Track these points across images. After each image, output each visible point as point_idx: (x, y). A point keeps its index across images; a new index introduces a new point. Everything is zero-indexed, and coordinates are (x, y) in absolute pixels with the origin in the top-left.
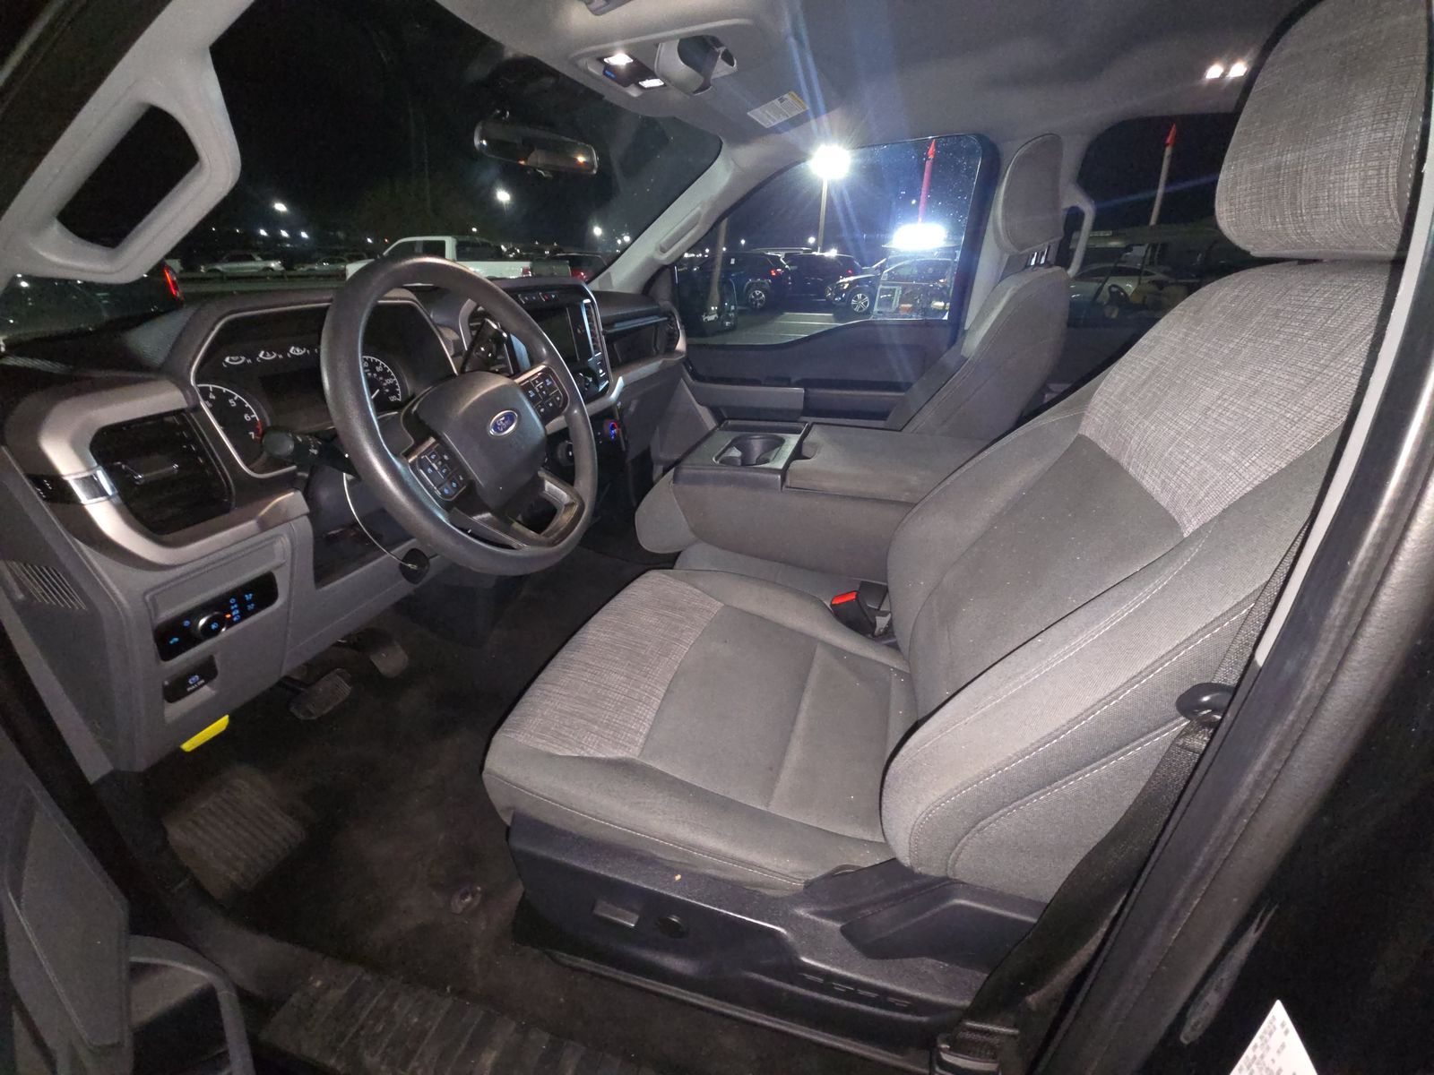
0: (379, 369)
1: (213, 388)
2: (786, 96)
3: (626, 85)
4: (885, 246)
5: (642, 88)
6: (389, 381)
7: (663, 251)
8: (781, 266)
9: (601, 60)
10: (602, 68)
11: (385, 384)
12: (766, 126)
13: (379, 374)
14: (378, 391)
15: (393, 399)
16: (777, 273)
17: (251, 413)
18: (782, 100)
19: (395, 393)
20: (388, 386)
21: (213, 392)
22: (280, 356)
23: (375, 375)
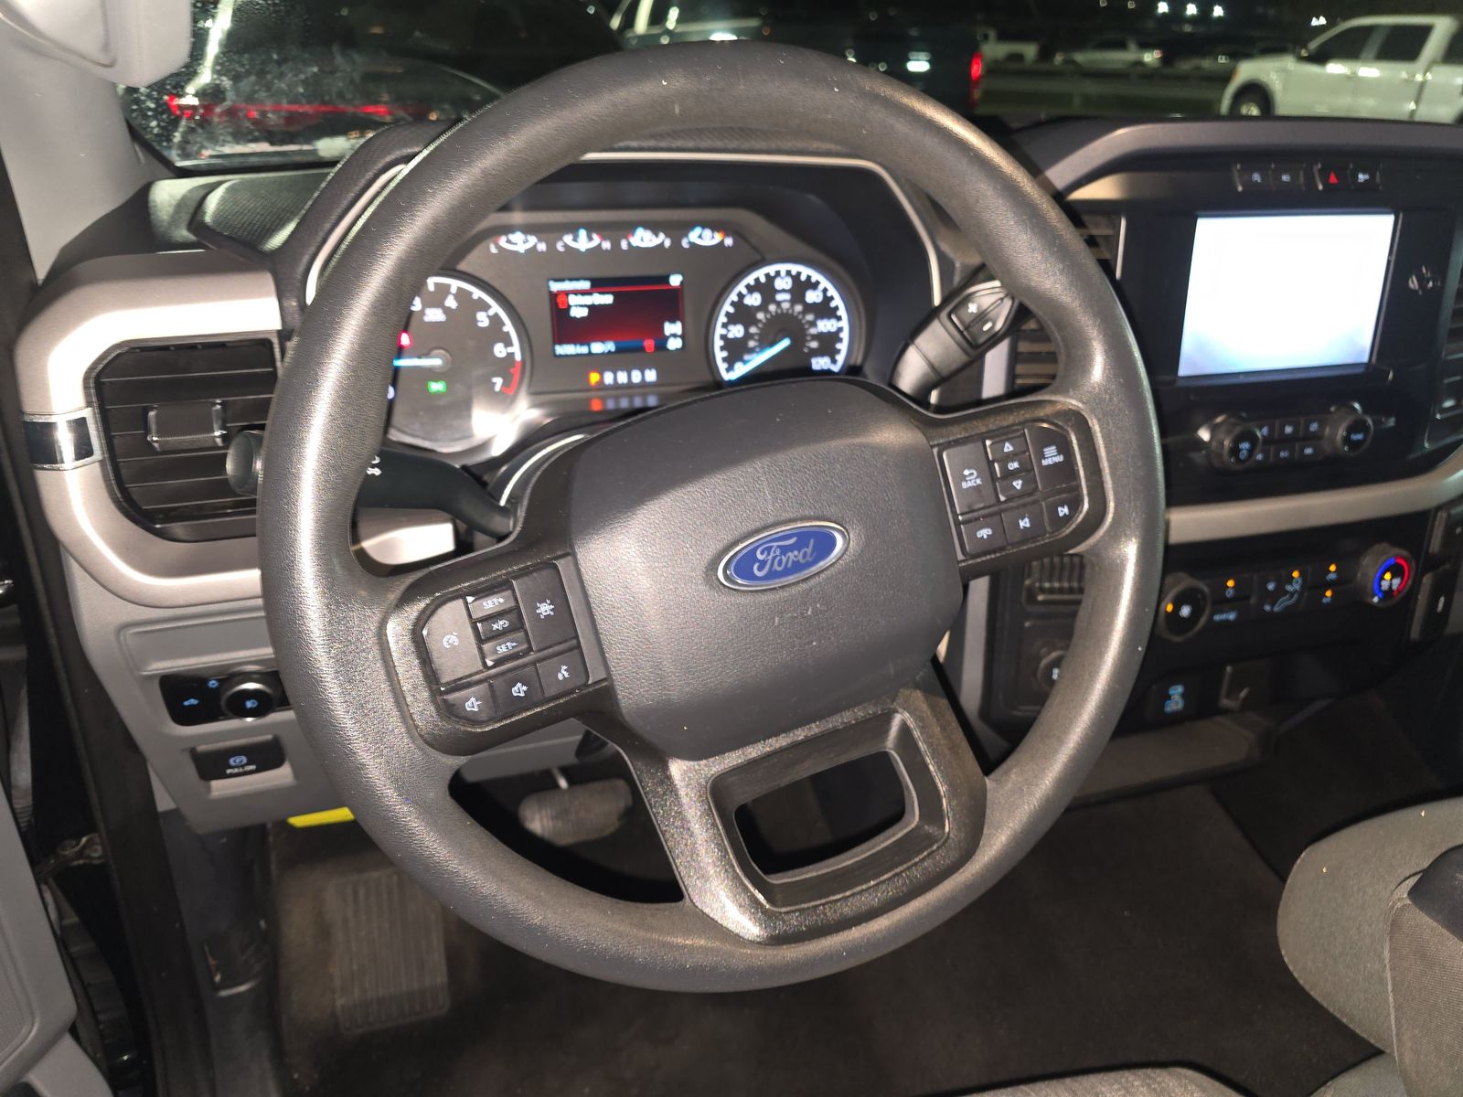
0: (813, 297)
1: (460, 289)
6: (825, 326)
11: (813, 331)
13: (809, 308)
14: (786, 343)
15: (820, 363)
17: (508, 343)
19: (832, 353)
20: (820, 337)
21: (457, 297)
22: (607, 245)
23: (798, 308)
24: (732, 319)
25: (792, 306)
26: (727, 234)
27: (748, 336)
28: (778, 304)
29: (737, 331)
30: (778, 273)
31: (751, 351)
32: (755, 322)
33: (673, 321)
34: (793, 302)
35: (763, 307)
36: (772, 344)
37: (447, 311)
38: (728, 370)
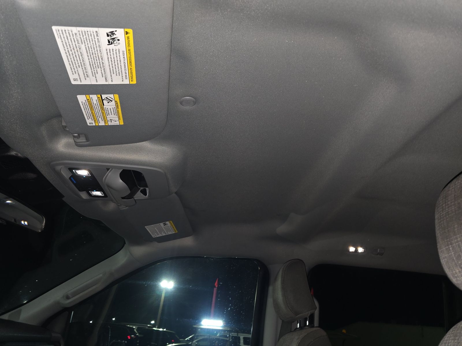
2: (167, 223)
3: (81, 190)
4: (195, 326)
5: (90, 195)
7: (68, 298)
8: (134, 333)
9: (71, 169)
10: (70, 175)
12: (153, 236)
16: (131, 337)
18: (165, 224)
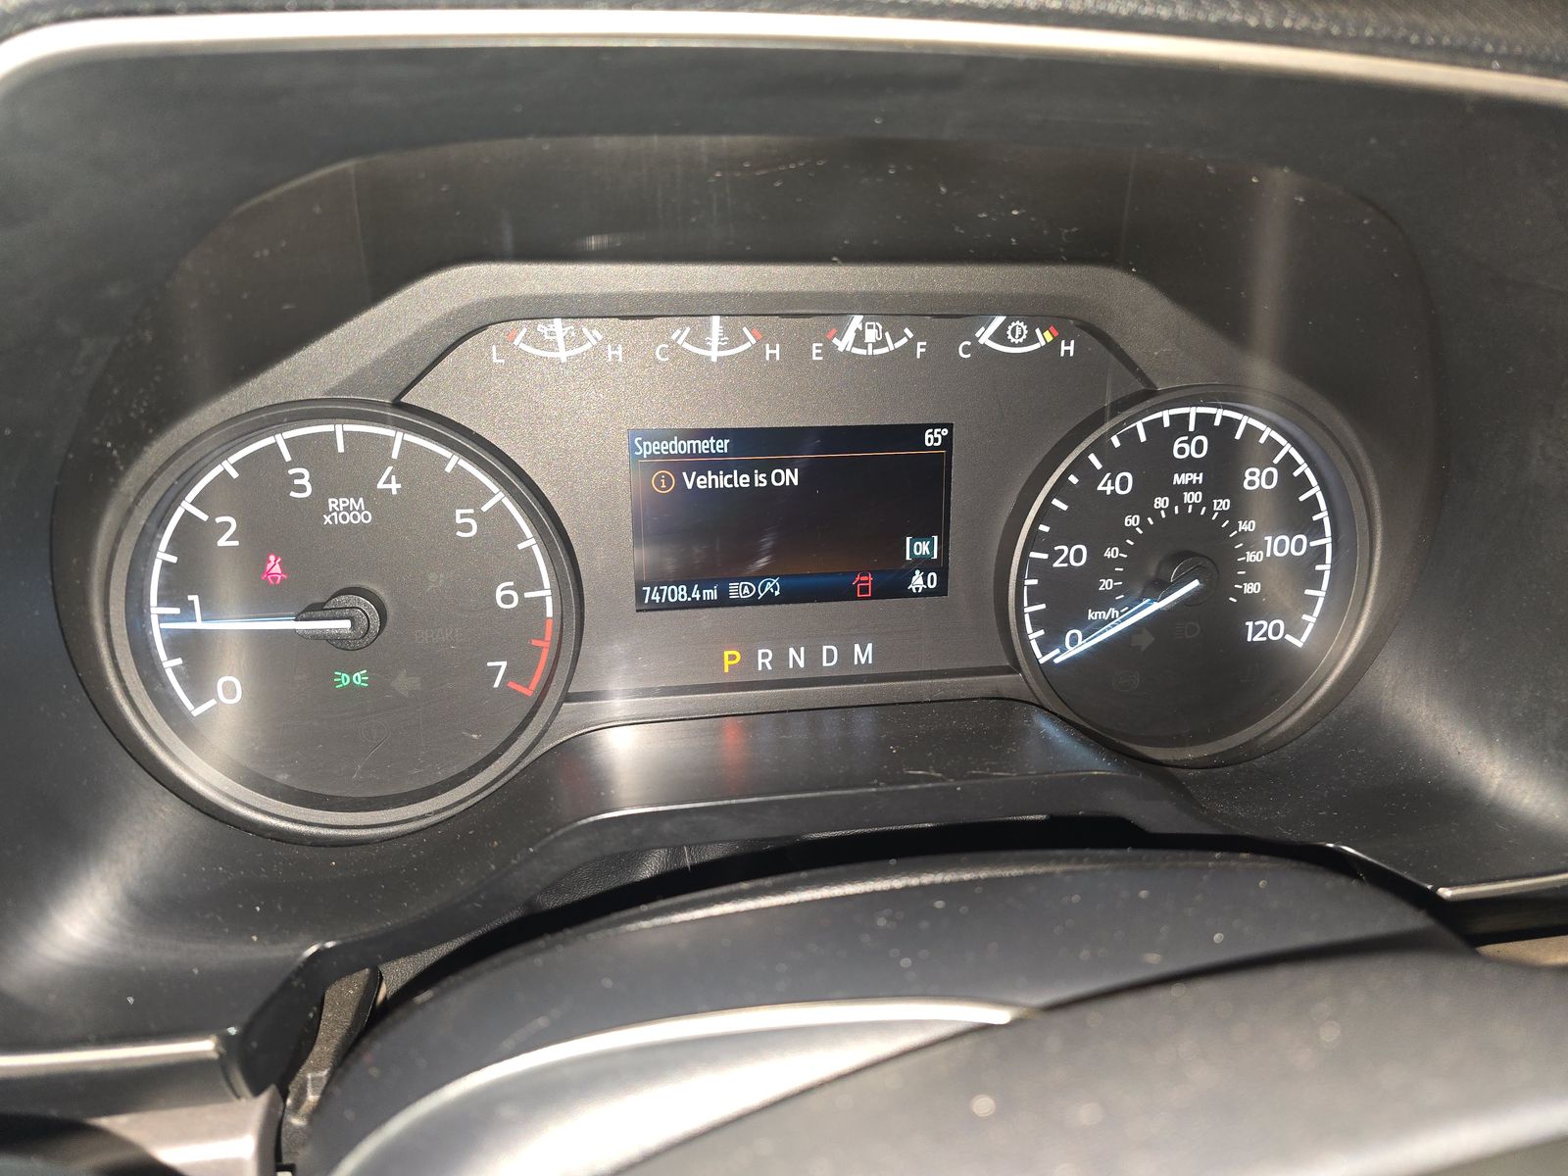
0: (1257, 479)
1: (412, 453)
6: (1284, 545)
11: (1253, 557)
13: (1248, 505)
15: (1264, 629)
21: (403, 470)
23: (1222, 504)
24: (1066, 530)
25: (1207, 502)
26: (1063, 335)
27: (1099, 566)
28: (1175, 494)
29: (1072, 556)
30: (1180, 422)
31: (1105, 601)
32: (1120, 535)
33: (920, 536)
34: (1210, 491)
35: (1140, 501)
36: (1160, 587)
37: (377, 501)
38: (1045, 648)
